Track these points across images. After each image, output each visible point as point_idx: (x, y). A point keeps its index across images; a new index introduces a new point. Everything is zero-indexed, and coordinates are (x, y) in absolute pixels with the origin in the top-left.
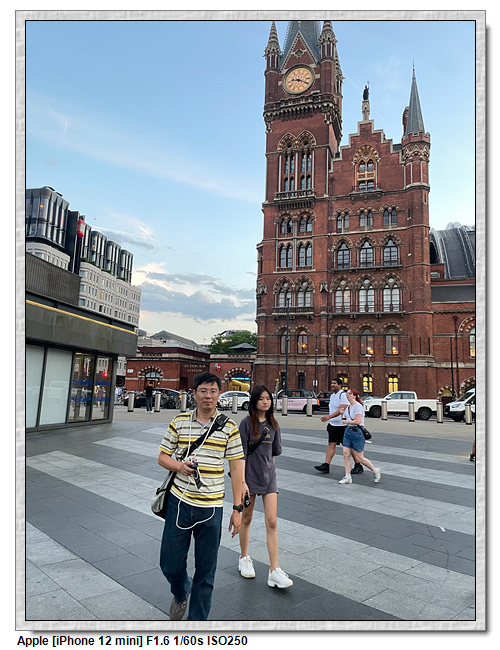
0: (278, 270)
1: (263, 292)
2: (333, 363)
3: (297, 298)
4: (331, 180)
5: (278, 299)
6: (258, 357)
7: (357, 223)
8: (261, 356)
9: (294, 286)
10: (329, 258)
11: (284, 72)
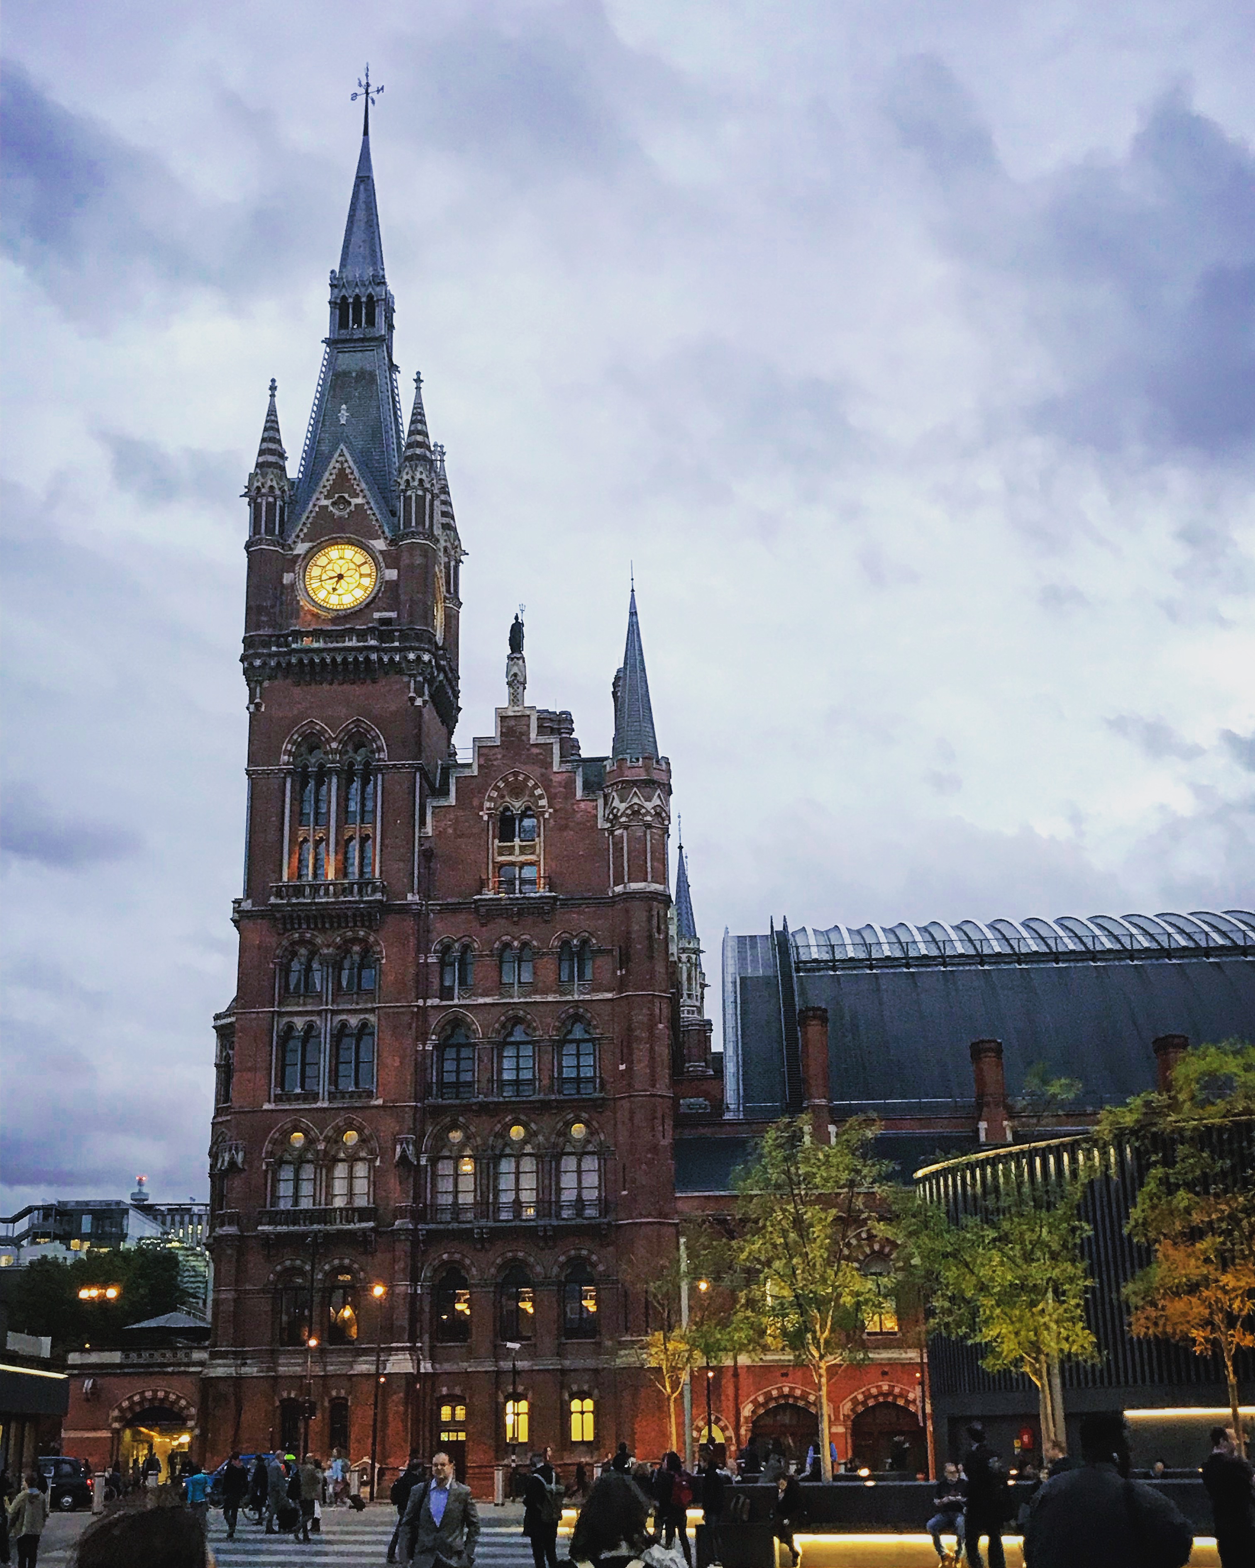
0: (278, 1099)
1: (232, 1163)
2: (426, 1367)
3: (330, 1179)
4: (428, 855)
5: (276, 1181)
6: (214, 1355)
7: (494, 974)
8: (223, 1355)
9: (321, 1147)
10: (420, 1069)
11: (301, 548)
